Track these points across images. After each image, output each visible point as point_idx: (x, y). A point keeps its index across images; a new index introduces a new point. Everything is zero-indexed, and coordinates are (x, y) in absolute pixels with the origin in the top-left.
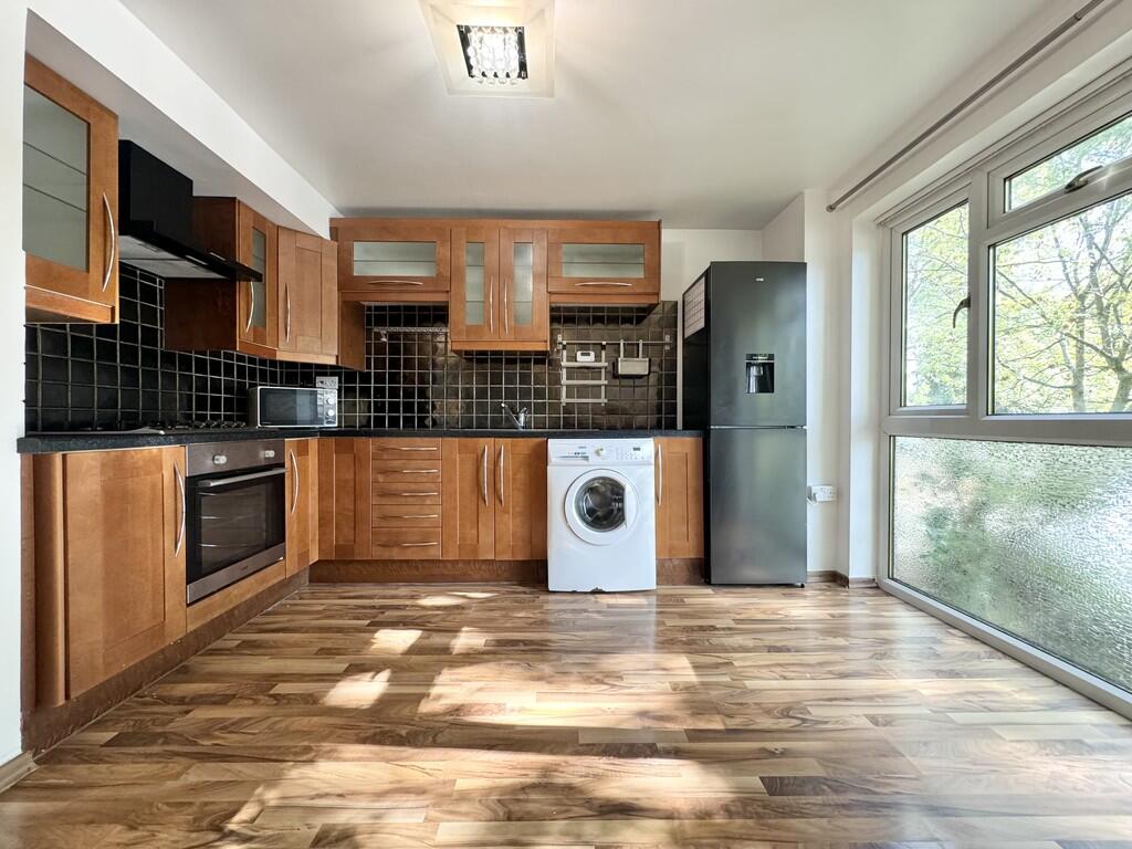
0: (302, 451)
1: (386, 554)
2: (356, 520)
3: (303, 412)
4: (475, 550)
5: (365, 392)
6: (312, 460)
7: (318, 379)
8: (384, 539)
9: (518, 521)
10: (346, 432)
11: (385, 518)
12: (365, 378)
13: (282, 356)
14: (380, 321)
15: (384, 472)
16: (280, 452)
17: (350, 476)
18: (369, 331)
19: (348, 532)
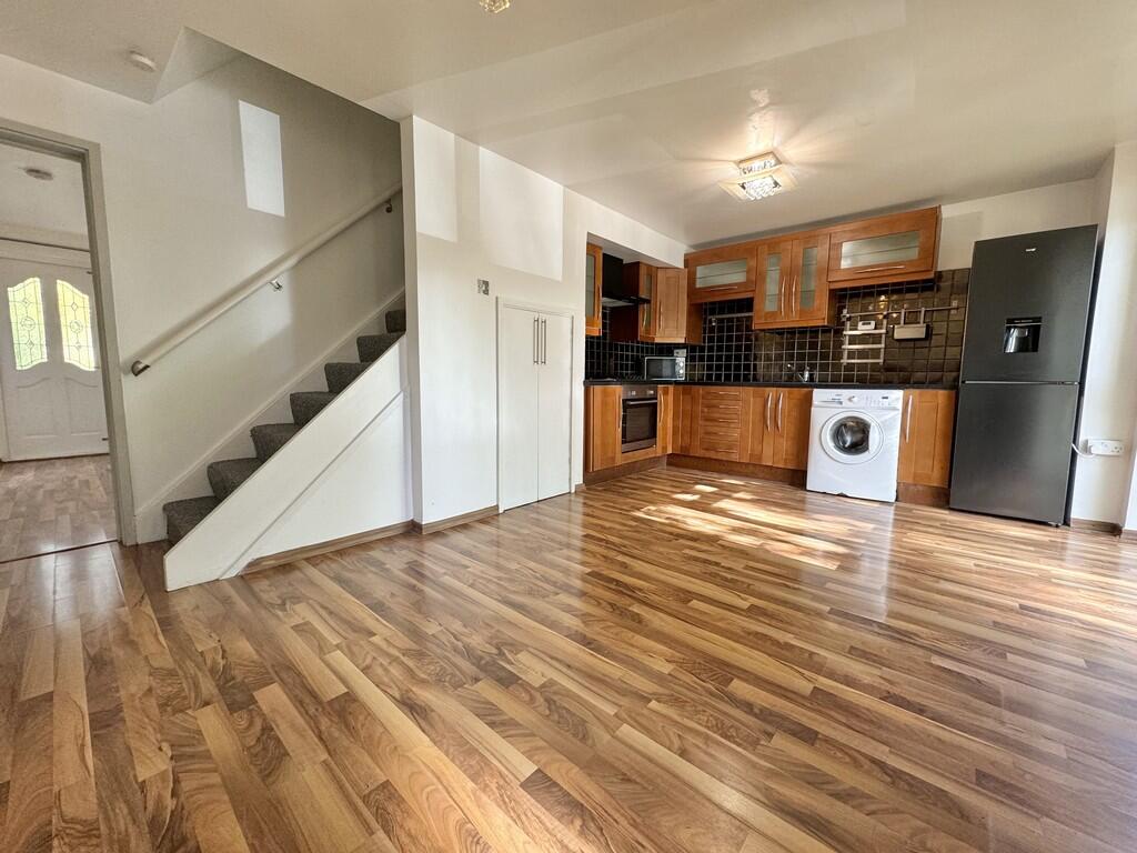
0: (666, 393)
1: (708, 455)
2: (692, 433)
3: (666, 371)
4: (760, 458)
5: (701, 359)
6: (670, 398)
7: (676, 351)
8: (705, 446)
9: (789, 443)
10: (690, 382)
11: (707, 433)
12: (702, 349)
13: (657, 340)
14: (713, 312)
15: (709, 407)
16: (656, 392)
17: (689, 408)
18: (705, 319)
19: (687, 440)
